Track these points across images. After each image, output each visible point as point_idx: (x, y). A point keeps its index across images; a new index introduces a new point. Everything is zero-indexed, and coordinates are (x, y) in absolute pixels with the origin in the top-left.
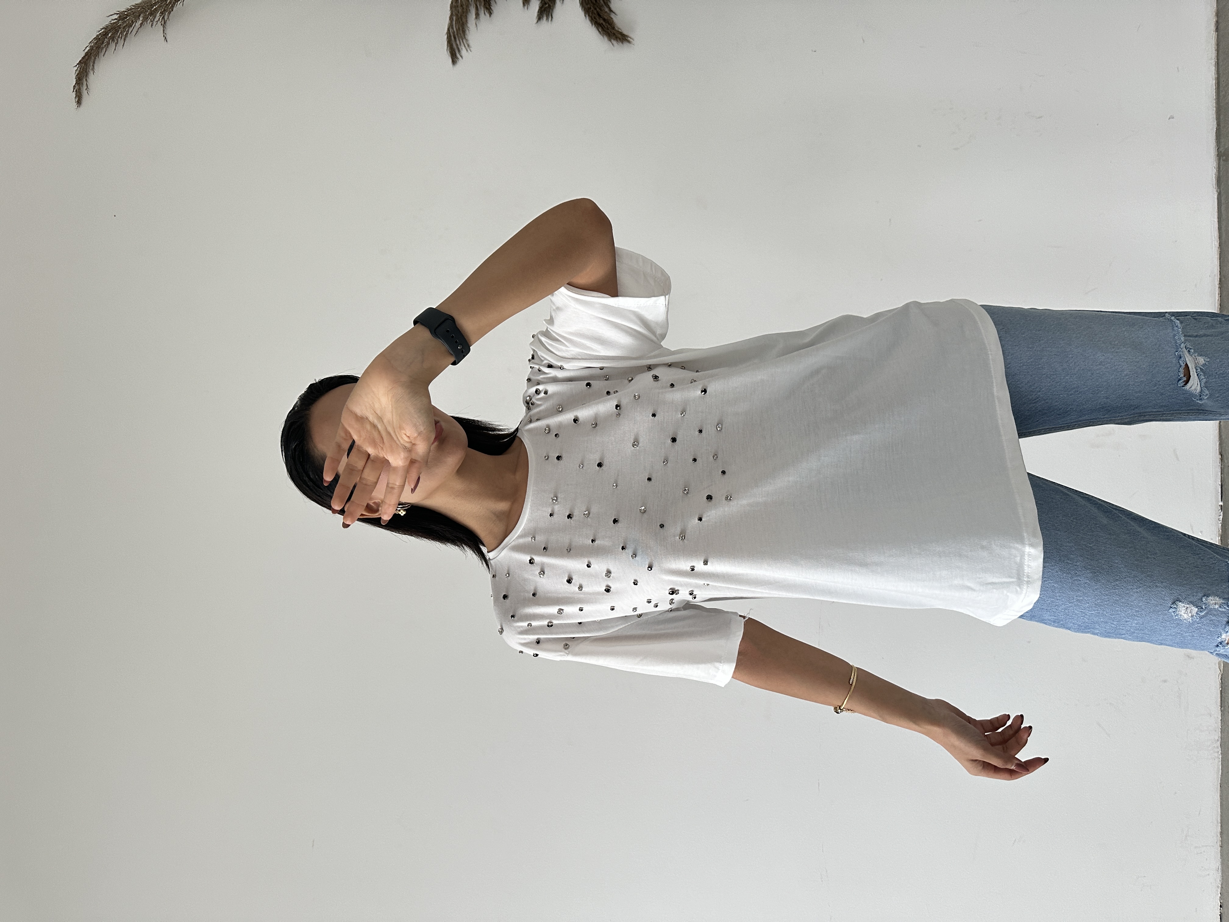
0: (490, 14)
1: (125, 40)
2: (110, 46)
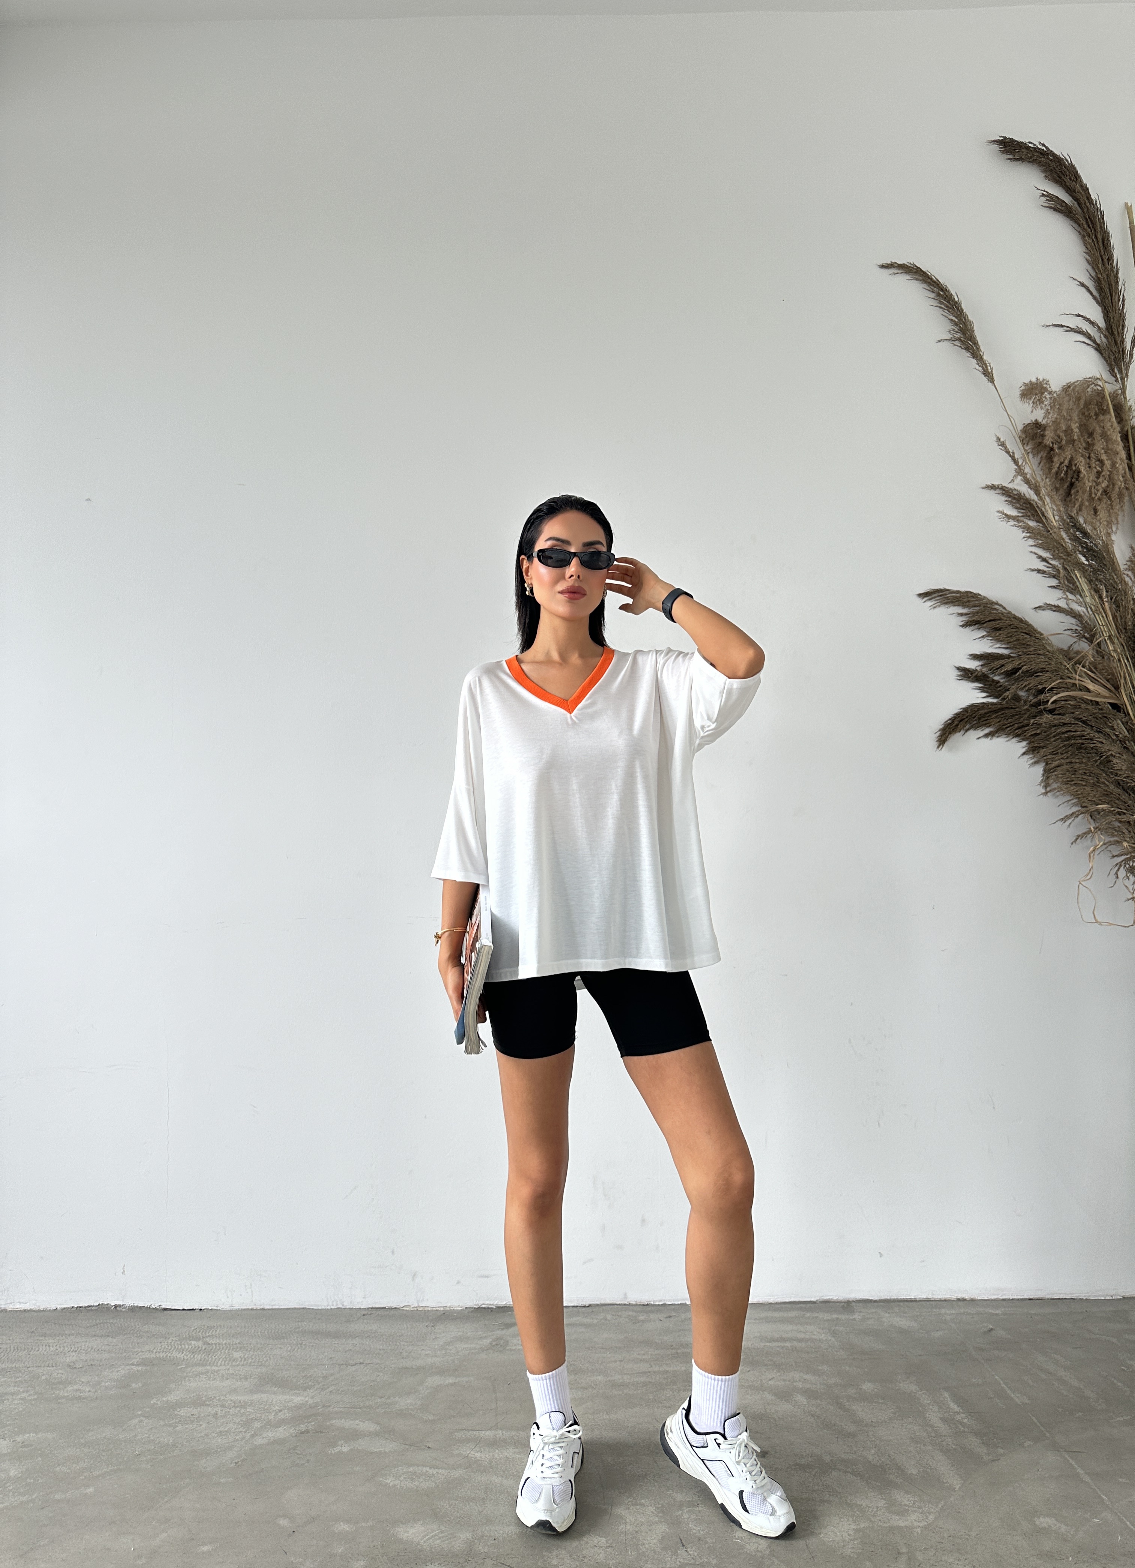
0: (962, 626)
1: (937, 306)
2: (931, 293)
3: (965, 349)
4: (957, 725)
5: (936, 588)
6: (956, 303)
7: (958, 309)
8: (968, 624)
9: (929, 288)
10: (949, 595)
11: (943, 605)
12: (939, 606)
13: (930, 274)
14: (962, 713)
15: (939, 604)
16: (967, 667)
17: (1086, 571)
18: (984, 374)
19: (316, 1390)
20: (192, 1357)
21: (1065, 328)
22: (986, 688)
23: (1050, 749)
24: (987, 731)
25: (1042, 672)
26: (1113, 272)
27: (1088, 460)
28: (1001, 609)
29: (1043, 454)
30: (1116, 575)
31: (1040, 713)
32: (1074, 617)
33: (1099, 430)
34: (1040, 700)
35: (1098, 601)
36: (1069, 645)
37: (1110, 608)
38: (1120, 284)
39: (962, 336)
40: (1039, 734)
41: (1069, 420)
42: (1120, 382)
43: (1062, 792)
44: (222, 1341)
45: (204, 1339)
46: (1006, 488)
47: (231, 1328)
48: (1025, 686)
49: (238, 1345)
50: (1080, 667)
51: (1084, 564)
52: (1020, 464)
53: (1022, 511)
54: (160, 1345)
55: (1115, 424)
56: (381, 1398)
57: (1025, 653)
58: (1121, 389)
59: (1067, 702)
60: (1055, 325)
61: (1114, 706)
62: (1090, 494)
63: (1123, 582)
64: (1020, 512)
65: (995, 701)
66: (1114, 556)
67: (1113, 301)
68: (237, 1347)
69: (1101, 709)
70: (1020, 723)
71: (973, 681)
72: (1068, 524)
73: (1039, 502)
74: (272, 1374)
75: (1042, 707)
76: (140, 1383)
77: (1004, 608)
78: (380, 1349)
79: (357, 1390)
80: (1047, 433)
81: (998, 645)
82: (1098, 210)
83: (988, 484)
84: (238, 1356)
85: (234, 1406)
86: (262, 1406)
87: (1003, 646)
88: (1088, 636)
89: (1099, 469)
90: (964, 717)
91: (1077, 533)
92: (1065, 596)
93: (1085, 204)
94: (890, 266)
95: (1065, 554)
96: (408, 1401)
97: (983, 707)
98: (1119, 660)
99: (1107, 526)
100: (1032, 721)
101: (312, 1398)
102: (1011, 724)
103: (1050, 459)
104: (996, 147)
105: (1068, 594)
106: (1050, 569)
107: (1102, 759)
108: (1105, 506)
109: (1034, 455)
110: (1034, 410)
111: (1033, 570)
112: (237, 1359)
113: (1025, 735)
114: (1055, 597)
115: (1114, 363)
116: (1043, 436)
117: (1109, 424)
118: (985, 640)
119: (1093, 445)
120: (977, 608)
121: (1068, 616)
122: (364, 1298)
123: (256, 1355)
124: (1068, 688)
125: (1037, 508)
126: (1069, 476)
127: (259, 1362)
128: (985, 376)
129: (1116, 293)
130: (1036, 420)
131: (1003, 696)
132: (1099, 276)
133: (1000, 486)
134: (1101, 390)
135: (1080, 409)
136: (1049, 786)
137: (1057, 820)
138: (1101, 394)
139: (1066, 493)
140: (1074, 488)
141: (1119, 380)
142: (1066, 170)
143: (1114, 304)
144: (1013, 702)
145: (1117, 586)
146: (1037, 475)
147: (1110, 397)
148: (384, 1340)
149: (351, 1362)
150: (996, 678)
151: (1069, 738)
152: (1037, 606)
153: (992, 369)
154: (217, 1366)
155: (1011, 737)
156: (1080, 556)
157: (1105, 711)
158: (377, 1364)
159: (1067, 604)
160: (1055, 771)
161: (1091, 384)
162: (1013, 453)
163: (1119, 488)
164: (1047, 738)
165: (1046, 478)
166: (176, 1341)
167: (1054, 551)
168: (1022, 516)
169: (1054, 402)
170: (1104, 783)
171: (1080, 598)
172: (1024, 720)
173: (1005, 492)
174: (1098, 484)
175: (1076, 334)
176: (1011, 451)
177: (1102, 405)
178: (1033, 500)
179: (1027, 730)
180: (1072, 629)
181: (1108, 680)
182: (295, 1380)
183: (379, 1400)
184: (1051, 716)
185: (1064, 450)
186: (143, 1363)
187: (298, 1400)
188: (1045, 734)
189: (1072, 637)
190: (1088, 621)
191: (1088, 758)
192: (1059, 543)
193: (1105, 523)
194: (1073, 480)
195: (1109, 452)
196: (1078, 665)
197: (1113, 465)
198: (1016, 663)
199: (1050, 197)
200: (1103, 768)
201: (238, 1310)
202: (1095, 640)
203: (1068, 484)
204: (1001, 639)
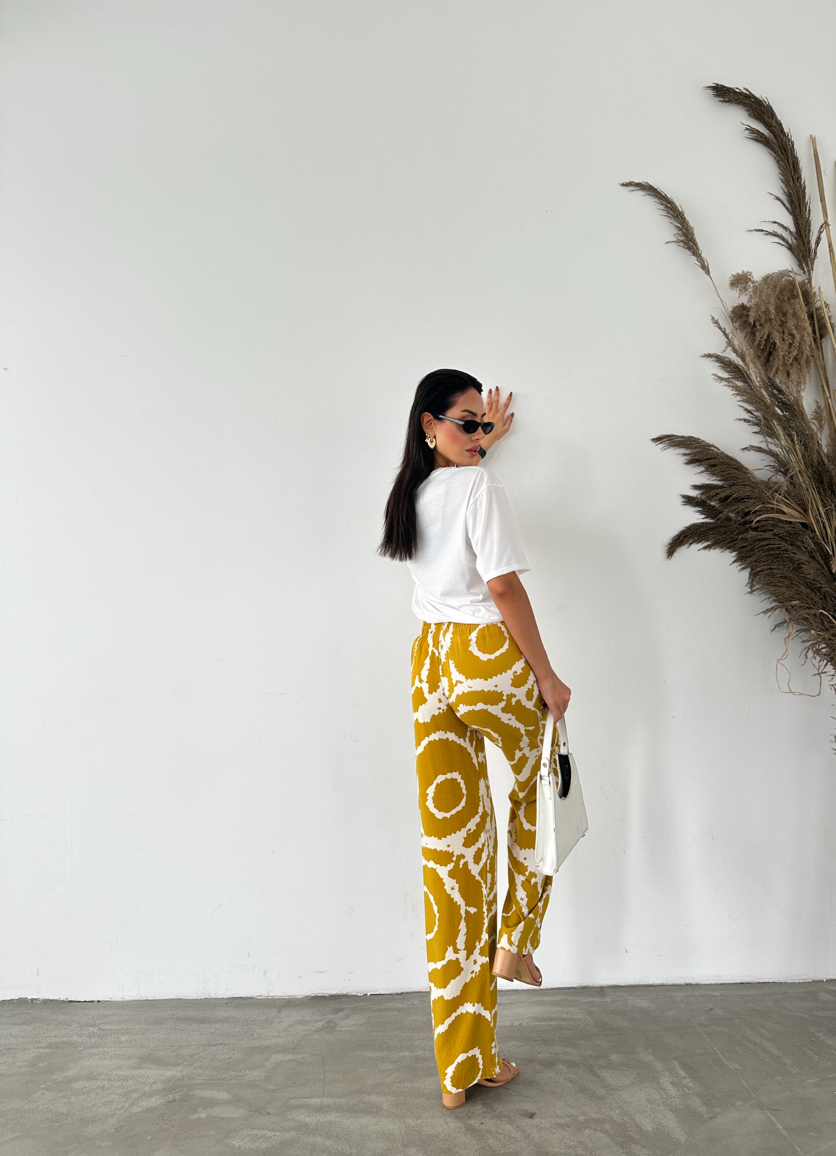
0: (686, 464)
1: (665, 216)
2: (660, 205)
3: (687, 248)
4: (682, 540)
5: (666, 434)
6: (680, 213)
7: (682, 218)
8: (691, 462)
9: (659, 202)
10: (675, 440)
11: (671, 448)
12: (668, 448)
13: (659, 191)
14: (687, 531)
15: (668, 446)
16: (690, 495)
17: (781, 420)
18: (702, 268)
19: (184, 1066)
20: (89, 1040)
21: (764, 232)
22: (705, 511)
23: (755, 558)
24: (706, 544)
25: (748, 499)
26: (801, 188)
27: (782, 335)
28: (716, 450)
29: (748, 330)
30: (804, 423)
31: (747, 531)
32: (773, 456)
33: (791, 311)
34: (747, 520)
35: (790, 443)
36: (769, 477)
37: (800, 449)
38: (807, 197)
39: (685, 239)
40: (746, 546)
41: (767, 303)
42: (807, 274)
43: (764, 591)
44: (113, 1026)
45: (100, 1026)
46: (720, 356)
47: (121, 1016)
48: (735, 510)
49: (126, 1031)
50: (777, 495)
51: (780, 415)
52: (730, 337)
53: (732, 374)
54: (64, 1031)
55: (803, 306)
56: (234, 1071)
57: (734, 485)
58: (808, 279)
59: (767, 522)
60: (757, 230)
61: (803, 525)
62: (784, 361)
63: (810, 429)
64: (730, 375)
65: (712, 521)
66: (803, 408)
67: (802, 211)
68: (125, 1032)
69: (794, 528)
70: (731, 538)
71: (694, 506)
72: (767, 384)
73: (744, 367)
74: (151, 1054)
75: (748, 526)
76: (45, 1063)
77: (719, 449)
78: (236, 1032)
79: (215, 1066)
80: (750, 313)
81: (714, 478)
82: (789, 140)
83: (705, 353)
84: (123, 1040)
85: (118, 1080)
86: (140, 1079)
87: (718, 479)
88: (783, 470)
89: (790, 341)
90: (688, 534)
91: (774, 391)
92: (765, 440)
93: (779, 136)
94: (629, 185)
95: (765, 407)
96: (256, 1074)
97: (703, 526)
98: (807, 489)
99: (797, 385)
100: (740, 537)
101: (180, 1072)
102: (725, 539)
103: (753, 334)
104: (710, 92)
105: (767, 438)
106: (754, 419)
107: (794, 565)
108: (796, 370)
109: (741, 331)
110: (741, 296)
111: (740, 420)
112: (124, 1042)
113: (735, 548)
114: (758, 441)
115: (802, 259)
116: (748, 316)
117: (799, 306)
118: (704, 474)
119: (787, 322)
120: (698, 449)
121: (768, 456)
122: (226, 990)
123: (139, 1039)
124: (768, 511)
125: (743, 372)
126: (768, 346)
127: (141, 1044)
128: (703, 269)
129: (803, 205)
130: (743, 303)
131: (718, 517)
132: (791, 191)
133: (715, 355)
134: (793, 280)
135: (776, 295)
136: (754, 586)
137: (760, 612)
138: (792, 283)
139: (766, 360)
140: (772, 356)
141: (807, 272)
142: (764, 109)
143: (802, 213)
144: (726, 522)
145: (805, 431)
146: (743, 346)
147: (799, 286)
148: (241, 1024)
149: (213, 1043)
150: (712, 504)
151: (769, 550)
152: (744, 448)
153: (708, 264)
154: (107, 1048)
155: (724, 549)
156: (777, 409)
157: (796, 529)
158: (233, 1044)
159: (767, 446)
160: (758, 575)
161: (785, 276)
162: (725, 329)
163: (807, 356)
164: (752, 550)
165: (750, 348)
166: (77, 1027)
167: (757, 405)
168: (733, 378)
169: (756, 289)
170: (796, 584)
171: (777, 441)
172: (734, 536)
173: (719, 359)
174: (789, 353)
175: (773, 237)
176: (723, 327)
177: (793, 292)
178: (741, 366)
179: (736, 544)
180: (770, 466)
181: (798, 505)
182: (167, 1059)
183: (233, 1073)
184: (755, 532)
185: (764, 327)
186: (50, 1046)
187: (169, 1074)
188: (751, 547)
189: (771, 471)
190: (784, 459)
191: (784, 565)
192: (760, 399)
193: (796, 383)
194: (771, 350)
195: (799, 327)
196: (775, 493)
197: (802, 338)
198: (728, 492)
199: (752, 131)
200: (795, 573)
201: (127, 1001)
202: (789, 473)
203: (767, 353)
204: (716, 474)
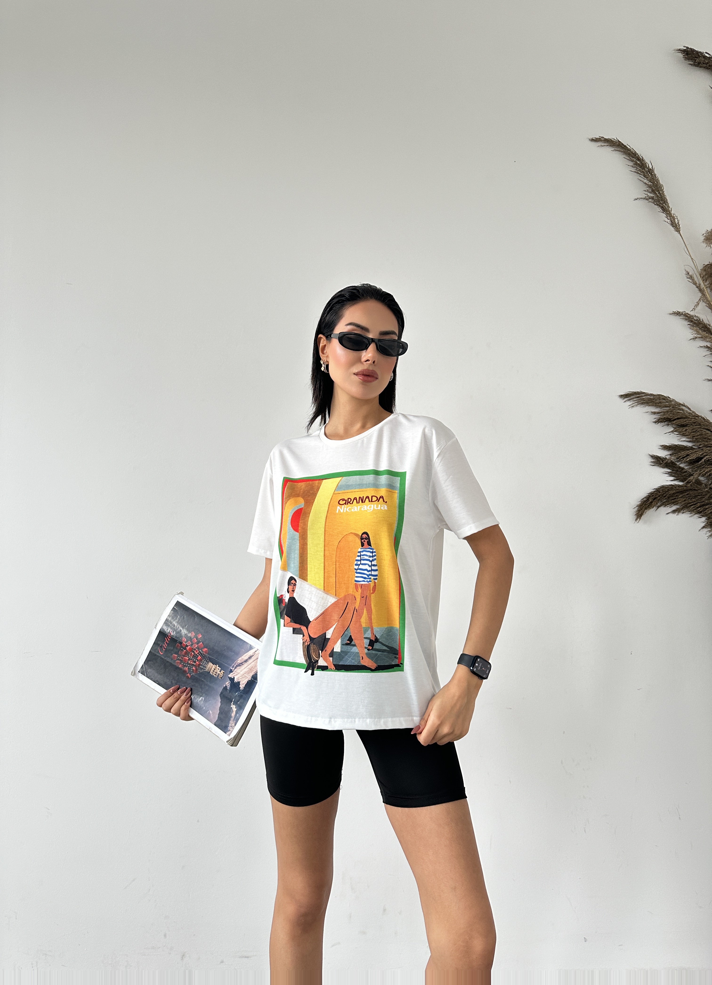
0: (655, 422)
1: (635, 172)
2: (629, 161)
3: (657, 205)
4: (651, 502)
5: (633, 391)
6: (650, 169)
7: (652, 174)
8: (660, 421)
9: (628, 158)
10: (644, 397)
11: (639, 405)
12: (637, 405)
13: (629, 147)
14: (655, 493)
15: (636, 404)
16: (659, 455)
18: (672, 225)
22: (673, 473)
24: (674, 508)
28: (687, 409)
39: (654, 195)
46: (689, 315)
48: (705, 473)
53: (700, 333)
57: (705, 446)
64: (698, 334)
65: (681, 483)
70: (701, 502)
71: (663, 467)
81: (684, 439)
83: (674, 311)
90: (657, 496)
94: (597, 140)
97: (672, 488)
102: (695, 503)
104: (681, 55)
111: (710, 380)
113: (705, 513)
118: (672, 434)
120: (668, 408)
128: (673, 227)
131: (688, 479)
133: (683, 313)
144: (696, 485)
150: (682, 465)
153: (678, 221)
155: (694, 514)
162: (699, 284)
172: (705, 500)
173: (688, 318)
176: (697, 282)
179: (707, 508)
198: (698, 454)
204: (687, 434)
